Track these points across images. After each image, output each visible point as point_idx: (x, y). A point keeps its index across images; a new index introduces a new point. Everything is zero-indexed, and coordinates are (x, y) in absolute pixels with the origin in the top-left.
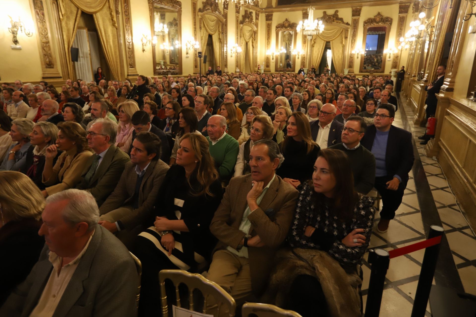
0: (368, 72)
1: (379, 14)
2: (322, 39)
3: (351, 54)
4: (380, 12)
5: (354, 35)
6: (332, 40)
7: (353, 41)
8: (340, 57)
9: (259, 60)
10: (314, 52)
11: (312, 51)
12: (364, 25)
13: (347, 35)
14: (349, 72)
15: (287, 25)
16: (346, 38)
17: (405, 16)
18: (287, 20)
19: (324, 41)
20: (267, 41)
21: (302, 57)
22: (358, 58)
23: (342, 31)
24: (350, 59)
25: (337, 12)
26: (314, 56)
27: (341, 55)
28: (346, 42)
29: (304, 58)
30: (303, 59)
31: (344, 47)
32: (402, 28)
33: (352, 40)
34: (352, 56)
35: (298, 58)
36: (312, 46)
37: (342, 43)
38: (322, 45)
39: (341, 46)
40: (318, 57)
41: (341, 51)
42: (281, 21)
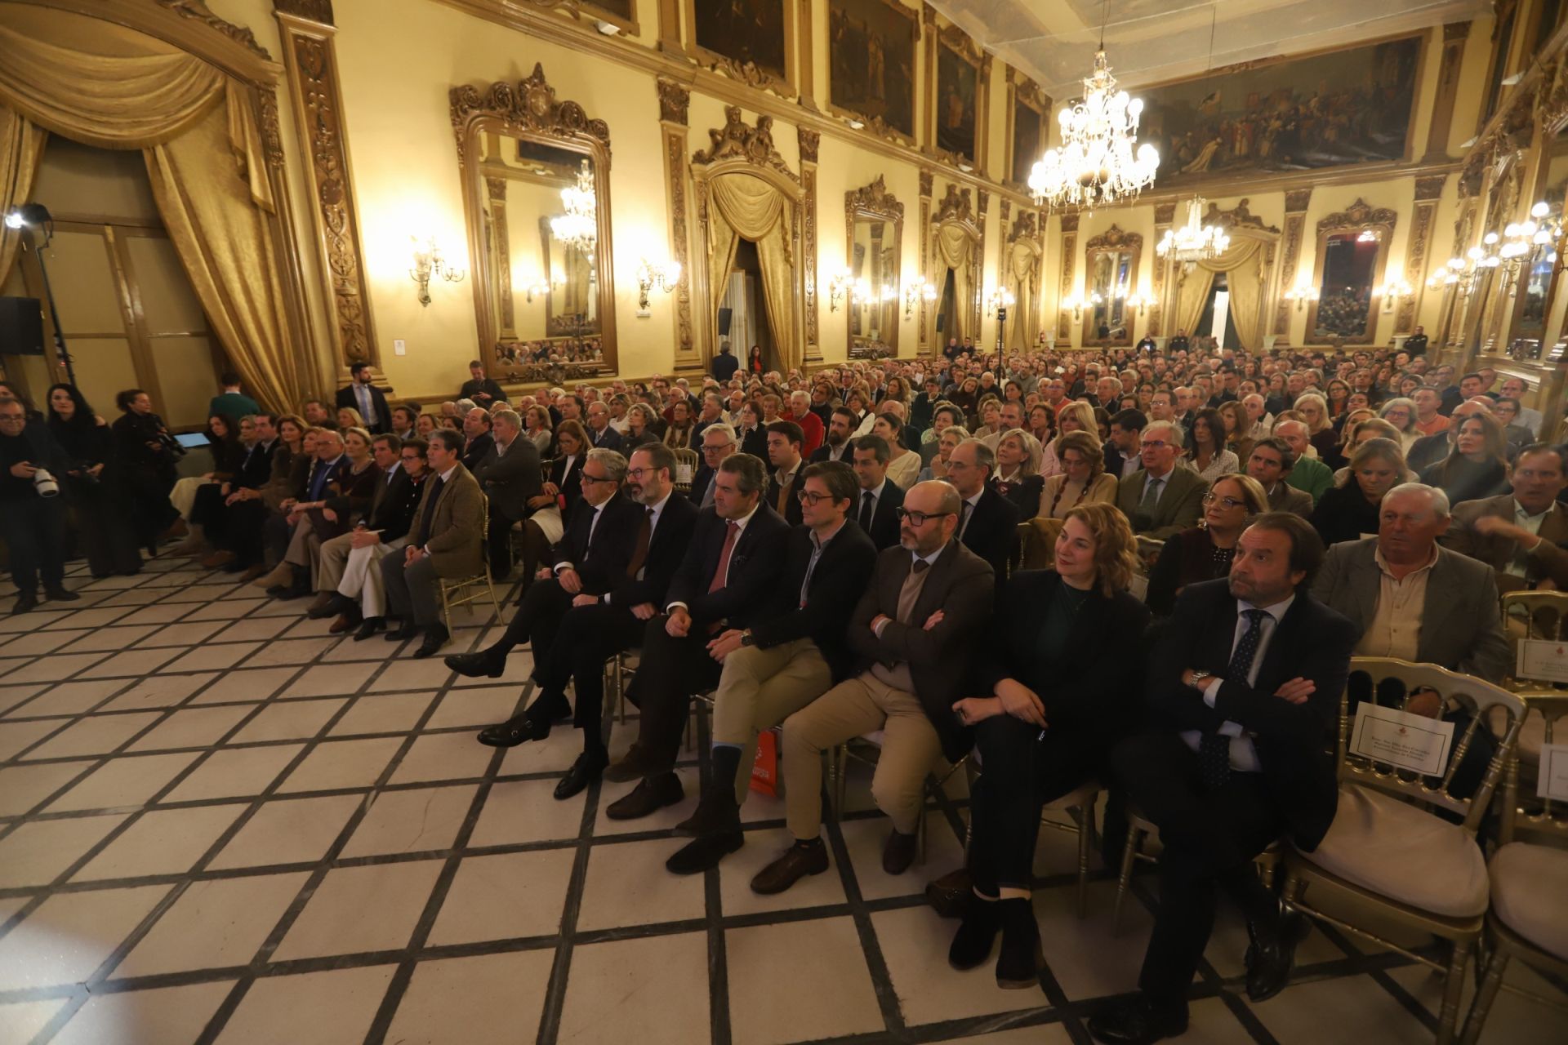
0: (1330, 344)
1: (1360, 202)
2: (1206, 269)
3: (1282, 301)
4: (1362, 197)
5: (1292, 256)
6: (1230, 270)
7: (1288, 270)
8: (1253, 307)
9: (1042, 321)
10: (1183, 298)
11: (1177, 296)
12: (1318, 231)
13: (1273, 256)
14: (1275, 344)
15: (1114, 238)
16: (1269, 262)
17: (1432, 204)
18: (1114, 227)
19: (1212, 271)
20: (1062, 277)
21: (1151, 312)
22: (1300, 308)
23: (1259, 246)
24: (1279, 313)
25: (1245, 202)
26: (1182, 308)
27: (1255, 304)
28: (1269, 274)
29: (1158, 312)
30: (1155, 316)
31: (1263, 285)
32: (1423, 234)
33: (1285, 268)
34: (1285, 306)
35: (1142, 314)
36: (1179, 285)
37: (1259, 275)
38: (1205, 282)
39: (1255, 281)
40: (1192, 310)
41: (1254, 294)
42: (1101, 231)
